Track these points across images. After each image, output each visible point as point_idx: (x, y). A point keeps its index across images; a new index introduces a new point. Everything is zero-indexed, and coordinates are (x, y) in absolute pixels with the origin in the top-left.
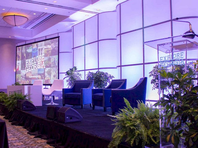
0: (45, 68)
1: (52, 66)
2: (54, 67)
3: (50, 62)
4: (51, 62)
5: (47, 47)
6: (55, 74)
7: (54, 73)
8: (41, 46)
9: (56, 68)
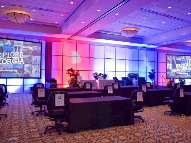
0: (23, 64)
1: (33, 63)
2: (36, 64)
3: (30, 60)
4: (32, 60)
5: (27, 48)
6: (37, 70)
7: (35, 69)
8: (19, 45)
9: (38, 66)
